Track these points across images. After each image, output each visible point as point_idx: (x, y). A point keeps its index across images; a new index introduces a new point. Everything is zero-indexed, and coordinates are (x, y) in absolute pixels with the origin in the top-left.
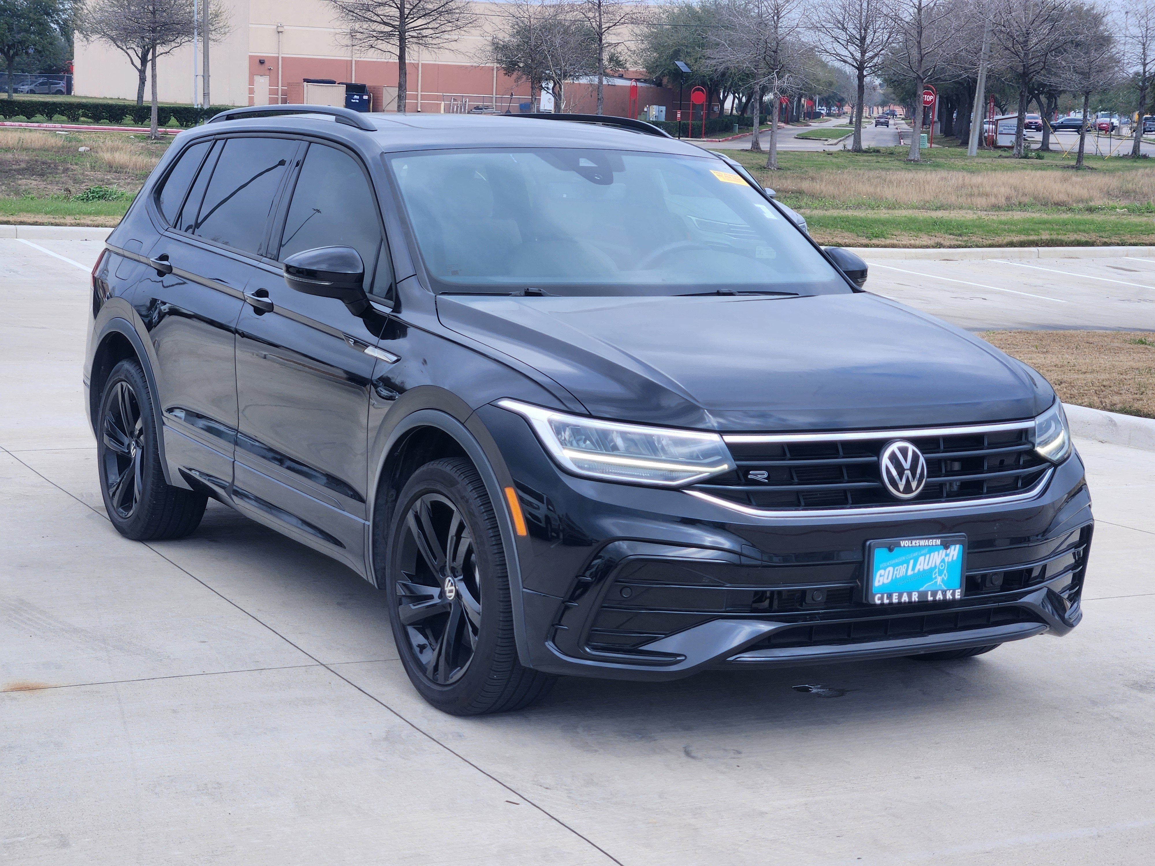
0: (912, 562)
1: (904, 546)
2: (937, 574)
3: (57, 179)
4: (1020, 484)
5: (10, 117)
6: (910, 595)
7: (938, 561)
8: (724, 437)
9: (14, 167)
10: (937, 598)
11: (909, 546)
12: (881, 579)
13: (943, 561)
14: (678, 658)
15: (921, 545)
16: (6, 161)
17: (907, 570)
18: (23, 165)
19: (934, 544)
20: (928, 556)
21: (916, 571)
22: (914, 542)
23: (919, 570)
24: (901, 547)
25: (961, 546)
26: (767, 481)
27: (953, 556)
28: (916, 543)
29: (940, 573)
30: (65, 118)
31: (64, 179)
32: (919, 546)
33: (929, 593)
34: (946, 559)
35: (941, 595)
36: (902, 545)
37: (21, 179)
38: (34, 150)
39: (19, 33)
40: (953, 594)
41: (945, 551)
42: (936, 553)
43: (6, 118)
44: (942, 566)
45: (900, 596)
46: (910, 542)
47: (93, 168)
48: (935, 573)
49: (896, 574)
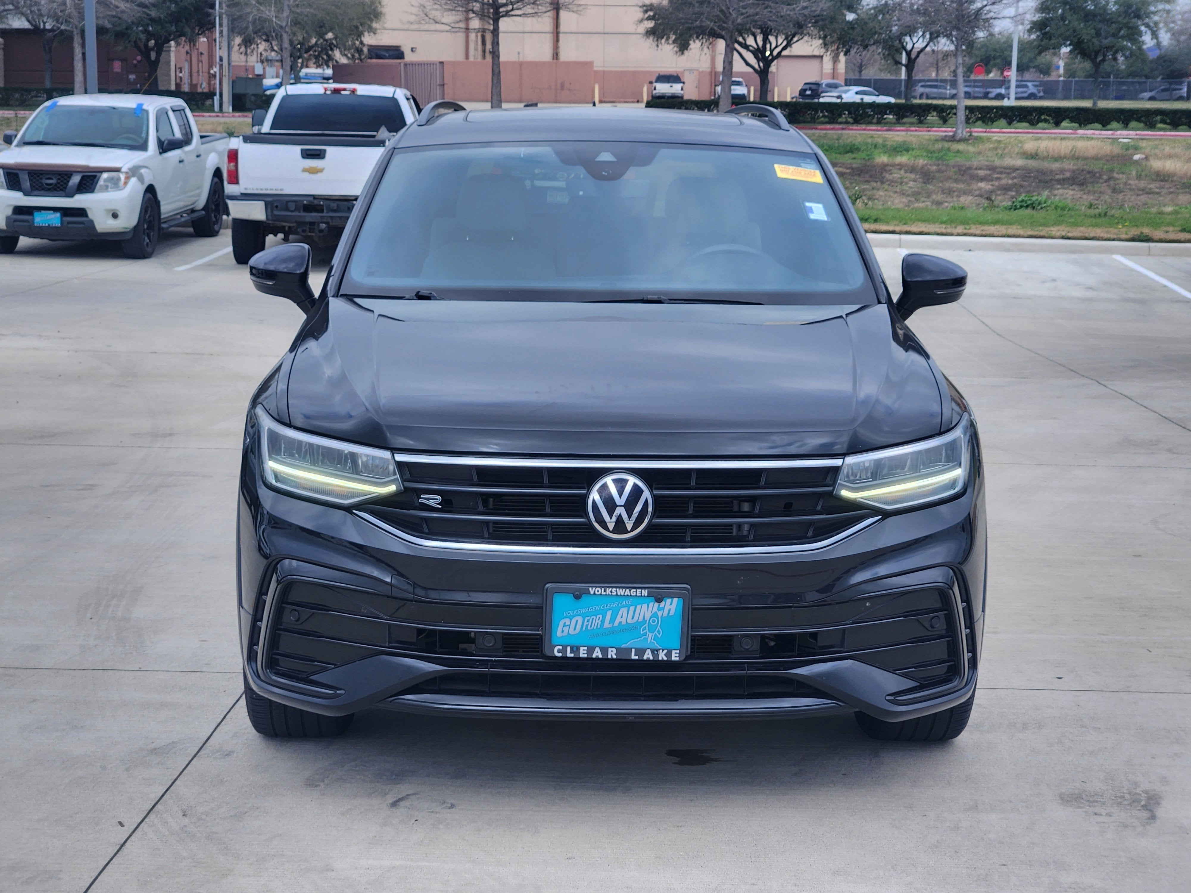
0: (609, 614)
1: (594, 594)
2: (647, 630)
3: (1096, 189)
4: (810, 534)
5: (1085, 125)
6: (604, 650)
7: (648, 616)
8: (396, 455)
9: (1057, 177)
10: (645, 658)
11: (601, 594)
12: (566, 629)
13: (655, 615)
14: (338, 692)
15: (619, 594)
16: (1051, 171)
17: (603, 622)
18: (1068, 175)
19: (638, 594)
20: (632, 609)
21: (616, 623)
22: (608, 591)
23: (620, 622)
24: (590, 594)
25: (682, 600)
26: (440, 507)
27: (670, 610)
28: (611, 592)
29: (652, 629)
30: (1142, 125)
31: (1102, 189)
32: (617, 595)
33: (633, 650)
34: (660, 614)
35: (650, 653)
36: (592, 592)
37: (1058, 189)
38: (1085, 158)
39: (1106, 38)
40: (669, 654)
41: (657, 604)
42: (645, 606)
43: (1080, 125)
44: (654, 621)
45: (591, 650)
46: (603, 589)
47: (1139, 177)
48: (645, 628)
49: (587, 626)
